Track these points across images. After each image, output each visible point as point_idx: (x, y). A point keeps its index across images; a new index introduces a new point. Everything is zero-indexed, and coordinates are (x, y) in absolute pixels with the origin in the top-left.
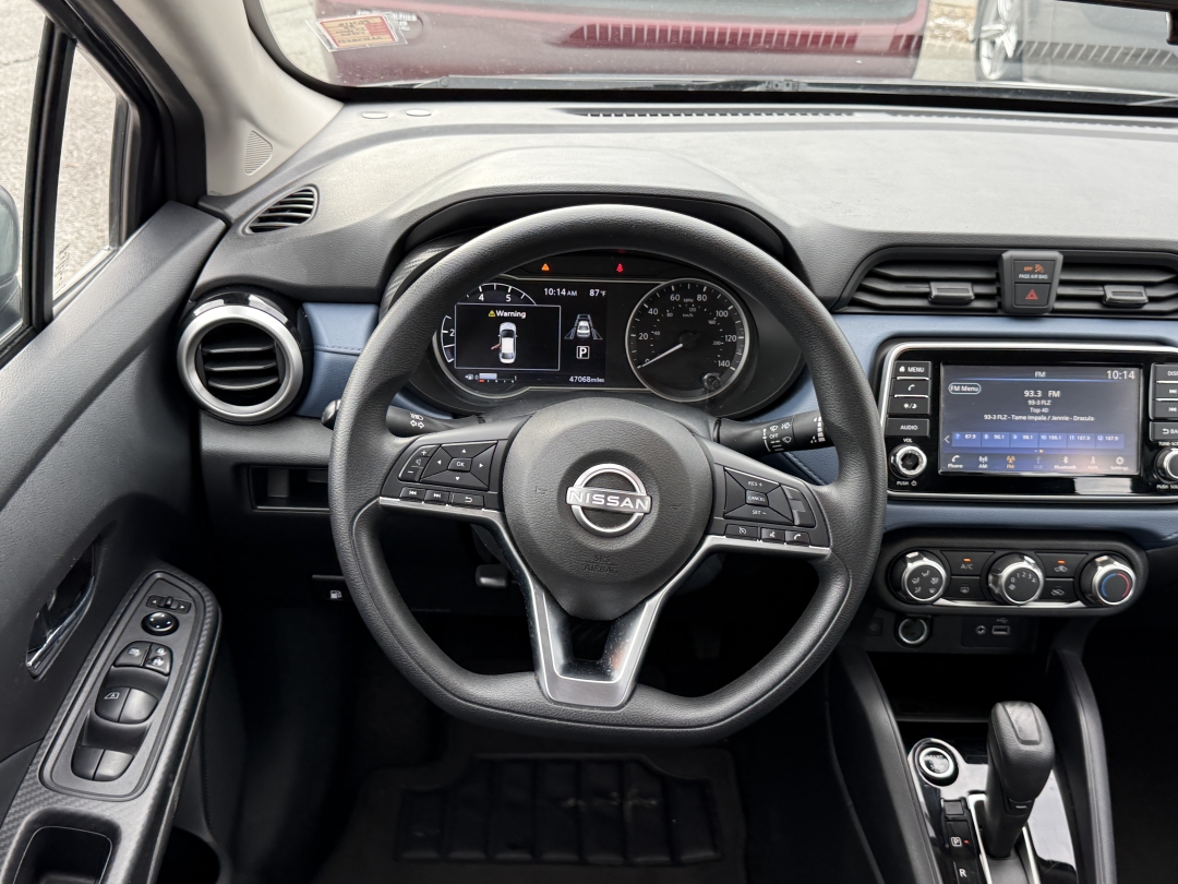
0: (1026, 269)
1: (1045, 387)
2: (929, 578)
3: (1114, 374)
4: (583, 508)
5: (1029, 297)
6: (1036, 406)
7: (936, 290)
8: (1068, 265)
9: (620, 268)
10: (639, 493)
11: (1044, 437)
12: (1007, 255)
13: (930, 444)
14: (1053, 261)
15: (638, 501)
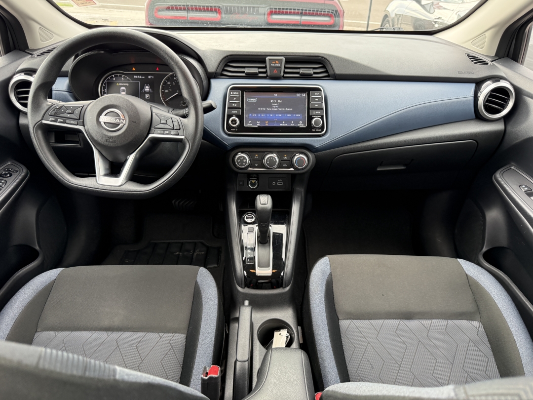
0: (273, 62)
1: (277, 99)
2: (243, 160)
3: (299, 95)
4: (104, 123)
5: (274, 72)
6: (275, 106)
7: (247, 70)
8: (287, 62)
9: (158, 69)
10: (122, 118)
11: (277, 115)
12: (267, 58)
13: (241, 117)
14: (282, 60)
15: (121, 120)
